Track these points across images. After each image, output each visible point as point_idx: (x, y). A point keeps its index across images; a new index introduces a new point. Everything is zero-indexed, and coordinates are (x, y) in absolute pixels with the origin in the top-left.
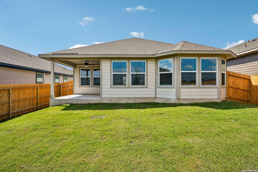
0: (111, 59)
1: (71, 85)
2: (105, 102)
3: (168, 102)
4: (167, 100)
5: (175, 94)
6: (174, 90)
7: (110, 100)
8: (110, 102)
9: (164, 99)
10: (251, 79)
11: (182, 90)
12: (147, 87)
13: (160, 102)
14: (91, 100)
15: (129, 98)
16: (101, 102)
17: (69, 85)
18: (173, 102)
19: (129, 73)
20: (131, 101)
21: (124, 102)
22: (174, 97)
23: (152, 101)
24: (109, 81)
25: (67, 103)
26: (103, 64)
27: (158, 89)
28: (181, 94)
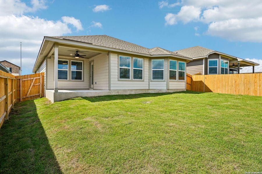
0: (119, 53)
1: (35, 78)
2: (113, 94)
3: (160, 92)
4: (159, 90)
5: (165, 85)
6: (165, 83)
7: (118, 92)
8: (117, 94)
9: (156, 90)
10: (192, 77)
11: (170, 83)
12: (143, 81)
13: (153, 92)
14: (100, 93)
15: (132, 90)
16: (110, 94)
17: (32, 78)
18: (164, 92)
19: (132, 68)
20: (133, 92)
21: (128, 93)
22: (165, 88)
23: (147, 92)
24: (117, 74)
25: (76, 96)
26: (111, 58)
27: (150, 83)
28: (170, 85)
